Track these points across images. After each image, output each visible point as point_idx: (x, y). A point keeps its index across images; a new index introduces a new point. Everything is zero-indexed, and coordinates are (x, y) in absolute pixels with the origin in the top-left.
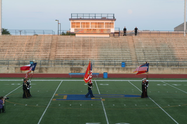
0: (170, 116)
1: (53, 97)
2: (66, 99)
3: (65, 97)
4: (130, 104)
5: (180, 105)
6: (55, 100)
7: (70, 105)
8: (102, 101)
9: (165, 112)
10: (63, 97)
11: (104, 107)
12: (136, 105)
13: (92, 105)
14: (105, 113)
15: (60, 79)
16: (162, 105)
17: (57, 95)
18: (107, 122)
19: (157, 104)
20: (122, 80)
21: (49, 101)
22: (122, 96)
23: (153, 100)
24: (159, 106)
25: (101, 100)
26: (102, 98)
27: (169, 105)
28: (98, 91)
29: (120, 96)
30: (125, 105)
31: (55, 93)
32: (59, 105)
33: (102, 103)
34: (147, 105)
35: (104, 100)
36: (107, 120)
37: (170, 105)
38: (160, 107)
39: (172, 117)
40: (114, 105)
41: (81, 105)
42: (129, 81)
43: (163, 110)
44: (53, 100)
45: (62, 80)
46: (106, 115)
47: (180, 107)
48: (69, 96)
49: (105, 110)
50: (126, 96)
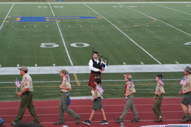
0: (127, 36)
1: (5, 19)
2: (19, 21)
3: (18, 19)
4: (86, 25)
5: (136, 26)
6: (8, 21)
7: (24, 27)
8: (57, 23)
9: (122, 32)
10: (16, 19)
11: (59, 28)
12: (92, 26)
13: (47, 26)
14: (61, 34)
15: (11, 2)
16: (118, 26)
17: (10, 17)
18: (63, 42)
19: (114, 25)
20: (77, 3)
21: (2, 23)
22: (78, 18)
23: (109, 21)
24: (115, 26)
25: (56, 21)
26: (57, 20)
27: (125, 26)
28: (52, 13)
29: (76, 18)
30: (81, 26)
31: (7, 16)
32: (13, 27)
33: (58, 24)
34: (103, 26)
35: (59, 21)
36: (63, 40)
37: (127, 25)
38: (116, 28)
39: (129, 37)
40: (69, 26)
41: (35, 27)
42: (84, 3)
43: (120, 30)
44: (6, 22)
45: (14, 3)
46: (62, 36)
47: (137, 27)
48: (22, 19)
49: (61, 31)
50: (82, 17)
